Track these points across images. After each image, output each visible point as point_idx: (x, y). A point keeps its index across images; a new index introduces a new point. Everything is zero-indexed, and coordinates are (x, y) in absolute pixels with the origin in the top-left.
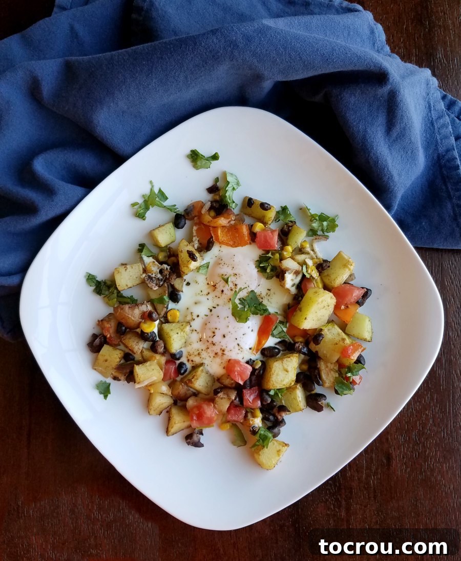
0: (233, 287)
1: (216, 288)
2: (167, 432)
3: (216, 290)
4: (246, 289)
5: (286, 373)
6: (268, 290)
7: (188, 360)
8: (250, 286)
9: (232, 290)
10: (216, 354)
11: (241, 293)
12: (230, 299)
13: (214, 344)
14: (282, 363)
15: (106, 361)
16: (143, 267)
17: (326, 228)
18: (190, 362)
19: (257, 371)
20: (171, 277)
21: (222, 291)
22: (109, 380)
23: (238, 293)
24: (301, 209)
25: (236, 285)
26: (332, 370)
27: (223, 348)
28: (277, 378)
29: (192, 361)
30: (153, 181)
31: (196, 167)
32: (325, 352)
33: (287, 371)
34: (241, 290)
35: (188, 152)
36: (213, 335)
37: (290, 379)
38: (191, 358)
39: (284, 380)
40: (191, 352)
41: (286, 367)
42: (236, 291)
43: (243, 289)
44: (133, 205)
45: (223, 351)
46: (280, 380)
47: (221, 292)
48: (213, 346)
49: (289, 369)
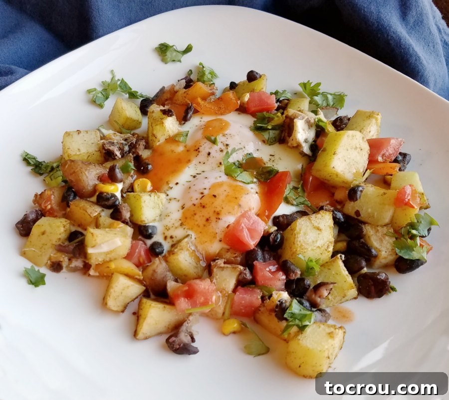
0: (223, 148)
1: (199, 152)
2: (135, 334)
3: (200, 154)
4: (241, 151)
5: (319, 232)
6: (271, 155)
7: (165, 238)
8: (246, 147)
9: (222, 151)
10: (207, 220)
11: (234, 155)
12: (221, 163)
13: (204, 207)
14: (310, 219)
15: (43, 233)
16: (102, 136)
17: (331, 103)
18: (169, 239)
19: (272, 236)
20: (139, 143)
21: (209, 154)
22: (43, 270)
23: (231, 154)
24: (296, 94)
25: (227, 145)
26: (385, 234)
27: (217, 210)
28: (306, 238)
29: (171, 237)
30: (114, 71)
31: (164, 61)
32: (370, 210)
33: (319, 229)
34: (234, 150)
35: (156, 45)
36: (201, 196)
37: (326, 239)
38: (169, 234)
39: (317, 241)
40: (170, 225)
41: (316, 224)
42: (227, 153)
43: (238, 150)
44: (89, 91)
45: (218, 214)
46: (310, 241)
47: (207, 155)
48: (203, 210)
49: (322, 226)
